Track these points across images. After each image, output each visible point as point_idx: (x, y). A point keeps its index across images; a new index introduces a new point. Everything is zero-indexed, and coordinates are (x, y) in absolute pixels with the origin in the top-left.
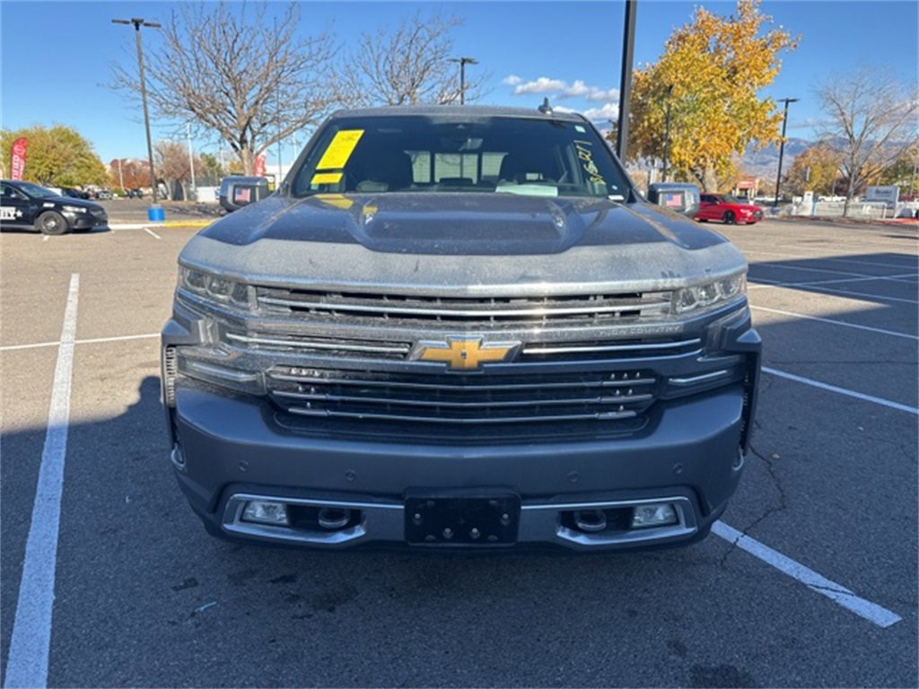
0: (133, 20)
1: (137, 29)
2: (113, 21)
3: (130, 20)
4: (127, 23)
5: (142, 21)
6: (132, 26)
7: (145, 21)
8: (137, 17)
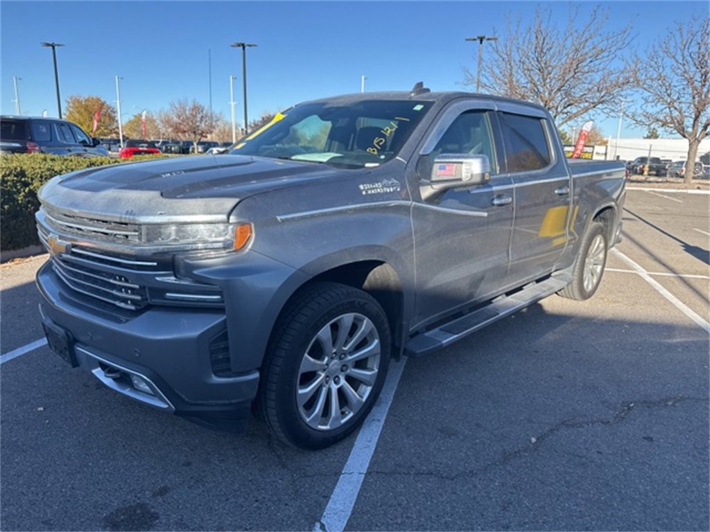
0: (479, 38)
1: (481, 43)
2: (467, 40)
3: (476, 38)
4: (475, 40)
5: (484, 37)
6: (478, 41)
7: (487, 37)
8: (481, 35)
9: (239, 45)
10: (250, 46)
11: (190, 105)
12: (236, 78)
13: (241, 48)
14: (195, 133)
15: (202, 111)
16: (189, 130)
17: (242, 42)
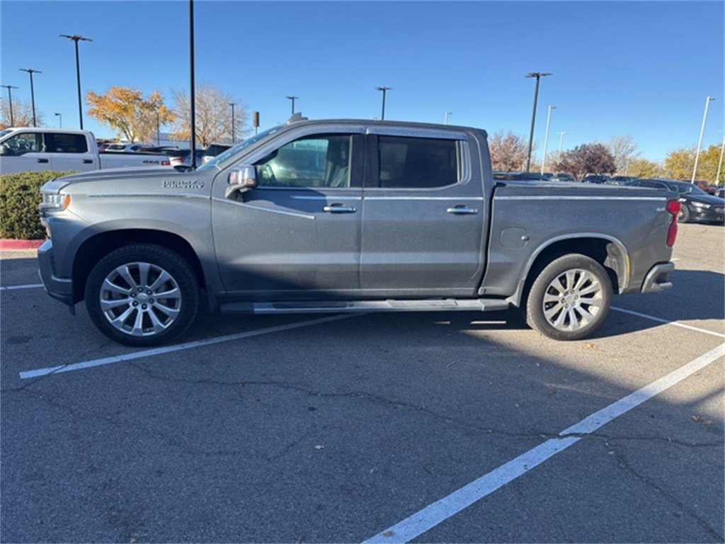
9: (533, 76)
10: (544, 75)
11: (505, 137)
12: (555, 108)
13: (536, 78)
14: (505, 163)
15: (516, 142)
16: (500, 160)
17: (537, 72)
